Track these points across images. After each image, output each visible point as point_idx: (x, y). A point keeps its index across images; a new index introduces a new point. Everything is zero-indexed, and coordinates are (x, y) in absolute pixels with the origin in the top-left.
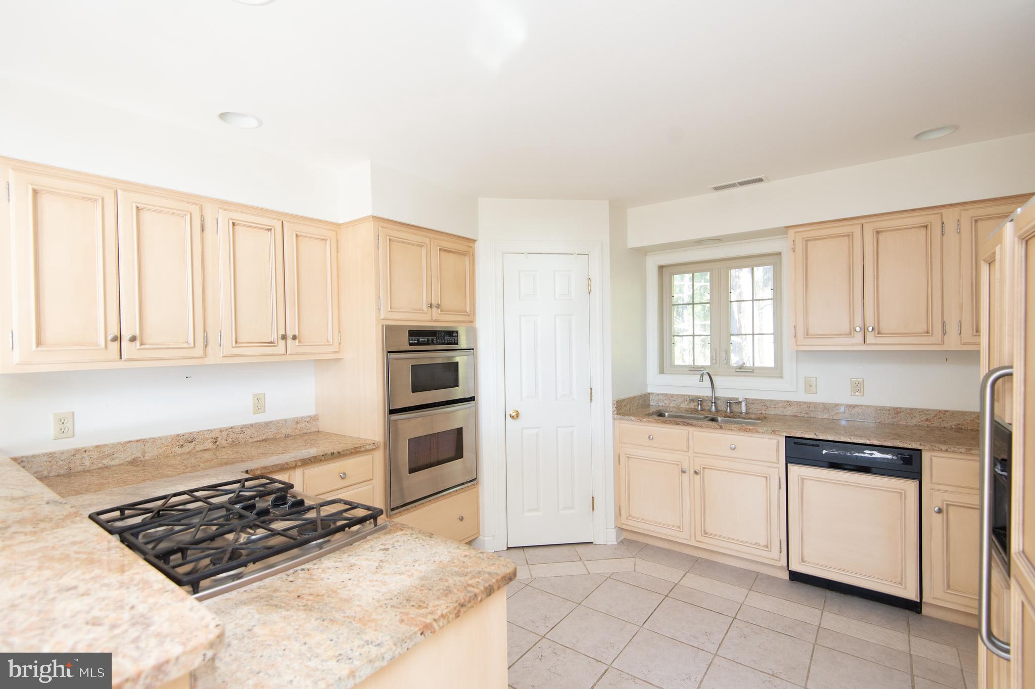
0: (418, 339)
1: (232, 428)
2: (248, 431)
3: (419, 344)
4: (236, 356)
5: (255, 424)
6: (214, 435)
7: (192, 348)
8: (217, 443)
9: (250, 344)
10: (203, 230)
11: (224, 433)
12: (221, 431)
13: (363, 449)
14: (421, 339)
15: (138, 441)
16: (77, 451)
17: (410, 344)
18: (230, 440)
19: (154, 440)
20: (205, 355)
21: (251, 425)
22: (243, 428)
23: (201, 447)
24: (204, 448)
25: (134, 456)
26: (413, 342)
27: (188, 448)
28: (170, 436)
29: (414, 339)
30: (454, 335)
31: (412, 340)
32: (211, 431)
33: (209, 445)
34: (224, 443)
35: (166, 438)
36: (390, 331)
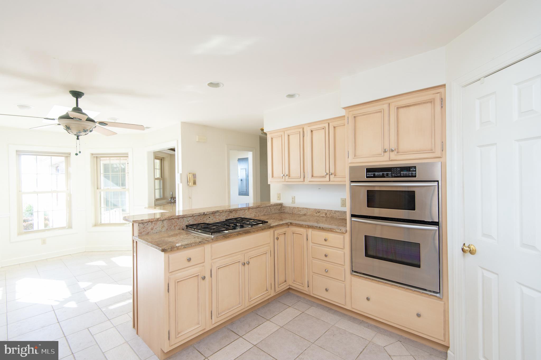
0: (374, 174)
1: (331, 211)
2: (337, 213)
3: (374, 176)
4: (312, 181)
5: (340, 211)
6: (326, 212)
7: (300, 178)
8: (327, 215)
9: (317, 177)
10: (304, 136)
11: (329, 212)
12: (328, 211)
13: (334, 230)
14: (376, 173)
15: (306, 208)
16: (294, 207)
17: (367, 177)
18: (331, 215)
19: (310, 209)
20: (304, 181)
21: (338, 211)
22: (336, 212)
23: (321, 215)
24: (322, 216)
25: (305, 213)
26: (370, 176)
27: (318, 214)
28: (314, 209)
29: (371, 174)
30: (411, 170)
31: (369, 174)
32: (325, 210)
33: (324, 215)
34: (329, 216)
35: (312, 209)
36: (353, 169)
